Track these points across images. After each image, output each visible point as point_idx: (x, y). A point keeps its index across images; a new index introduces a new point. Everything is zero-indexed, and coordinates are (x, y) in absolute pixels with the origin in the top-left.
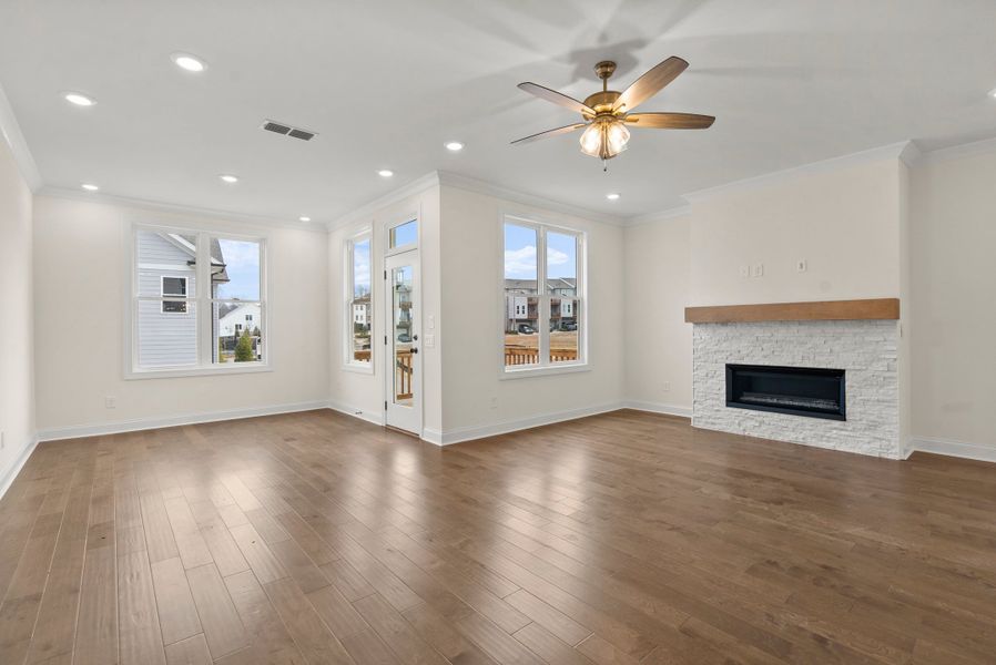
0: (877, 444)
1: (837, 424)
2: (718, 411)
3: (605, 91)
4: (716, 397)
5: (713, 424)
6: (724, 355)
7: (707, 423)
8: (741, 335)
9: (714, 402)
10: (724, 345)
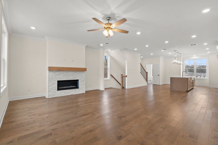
0: (83, 91)
1: (77, 89)
2: (55, 92)
3: (109, 23)
4: (55, 89)
5: (54, 96)
6: (57, 79)
7: (52, 96)
8: (61, 74)
9: (54, 90)
10: (57, 76)
